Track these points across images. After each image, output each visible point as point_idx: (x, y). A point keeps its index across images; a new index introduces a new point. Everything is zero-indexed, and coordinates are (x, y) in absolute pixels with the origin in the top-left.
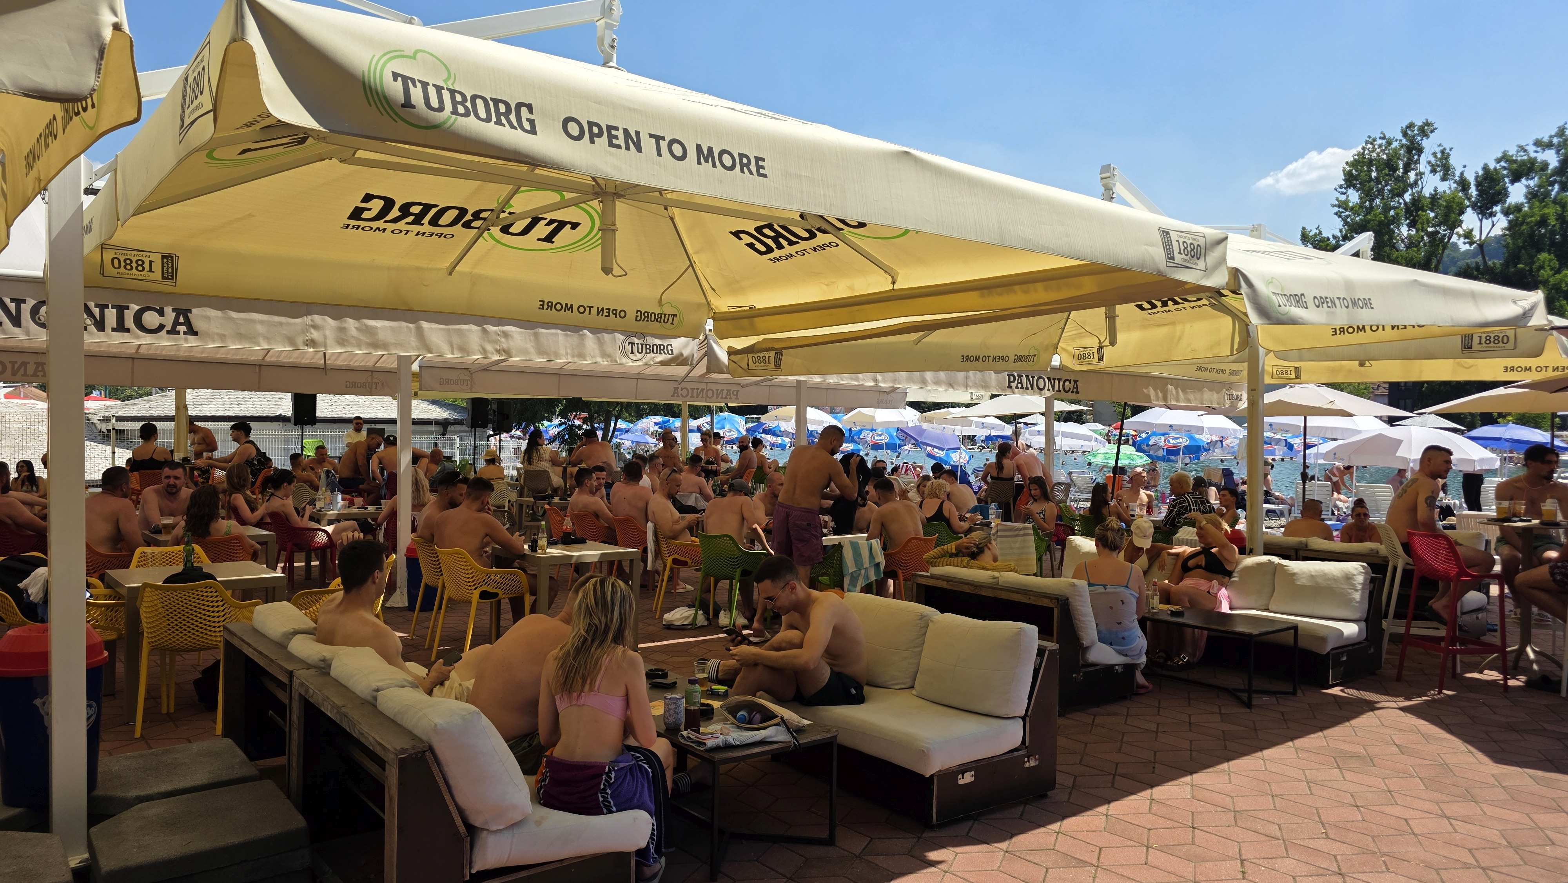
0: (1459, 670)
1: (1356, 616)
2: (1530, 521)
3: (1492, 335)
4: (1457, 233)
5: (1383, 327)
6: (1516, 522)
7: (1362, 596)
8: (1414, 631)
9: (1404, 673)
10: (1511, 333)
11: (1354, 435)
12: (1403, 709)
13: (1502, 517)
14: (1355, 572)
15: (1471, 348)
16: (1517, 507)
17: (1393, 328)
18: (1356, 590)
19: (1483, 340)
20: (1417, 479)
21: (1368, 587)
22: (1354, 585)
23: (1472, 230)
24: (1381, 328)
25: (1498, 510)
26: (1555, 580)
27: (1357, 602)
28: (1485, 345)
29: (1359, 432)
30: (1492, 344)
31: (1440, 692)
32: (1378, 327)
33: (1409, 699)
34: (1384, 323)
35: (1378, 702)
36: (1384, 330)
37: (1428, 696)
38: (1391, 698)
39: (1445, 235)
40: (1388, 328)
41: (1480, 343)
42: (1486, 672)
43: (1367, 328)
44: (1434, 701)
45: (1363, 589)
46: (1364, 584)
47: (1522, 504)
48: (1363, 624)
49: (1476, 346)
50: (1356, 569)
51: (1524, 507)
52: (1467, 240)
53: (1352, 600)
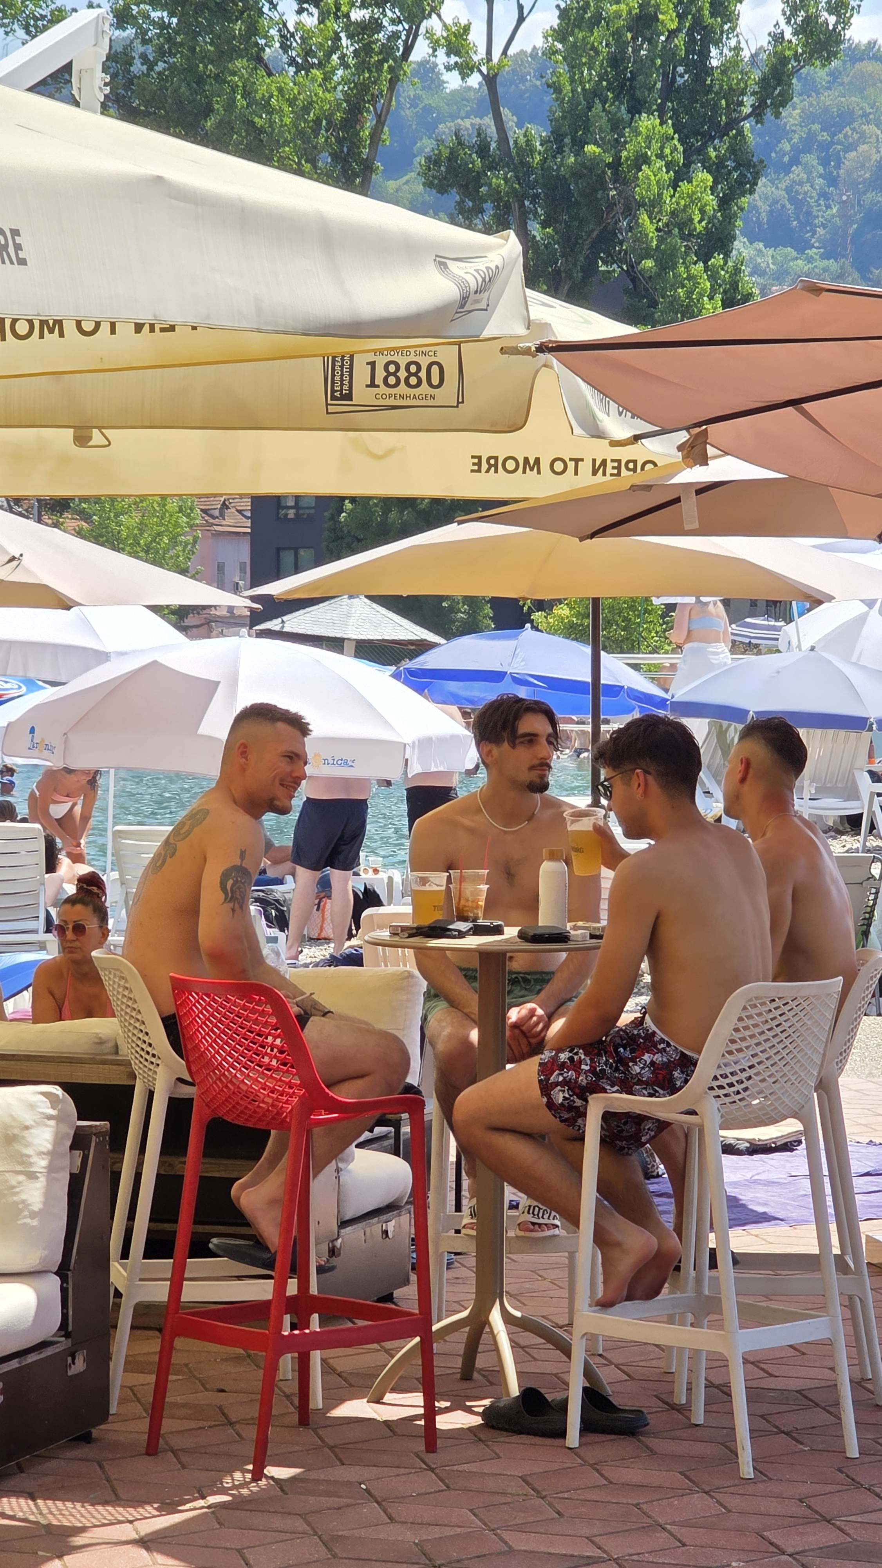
0: (317, 1399)
1: (31, 1259)
2: (498, 930)
3: (403, 362)
4: (429, 34)
5: (113, 325)
6: (461, 935)
7: (48, 1194)
8: (192, 1292)
9: (167, 1425)
10: (447, 356)
11: (86, 669)
12: (146, 1543)
13: (427, 922)
14: (28, 1118)
15: (349, 397)
16: (468, 888)
17: (139, 328)
18: (32, 1176)
19: (380, 374)
20: (207, 812)
21: (67, 1162)
22: (23, 1160)
23: (467, 29)
24: (105, 328)
25: (418, 899)
26: (550, 1105)
27: (33, 1214)
28: (383, 389)
29: (102, 657)
30: (402, 388)
31: (258, 1475)
32: (98, 325)
33: (170, 1507)
34: (112, 315)
35: (83, 1529)
36: (113, 331)
37: (224, 1491)
38: (120, 1512)
39: (395, 36)
40: (125, 330)
41: (373, 384)
42: (389, 1397)
43: (69, 327)
44: (238, 1504)
45: (51, 1169)
46: (53, 1154)
47: (478, 879)
48: (54, 1282)
49: (361, 394)
50: (32, 1106)
51: (485, 887)
52: (454, 59)
53: (17, 1209)
